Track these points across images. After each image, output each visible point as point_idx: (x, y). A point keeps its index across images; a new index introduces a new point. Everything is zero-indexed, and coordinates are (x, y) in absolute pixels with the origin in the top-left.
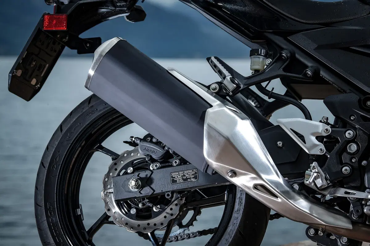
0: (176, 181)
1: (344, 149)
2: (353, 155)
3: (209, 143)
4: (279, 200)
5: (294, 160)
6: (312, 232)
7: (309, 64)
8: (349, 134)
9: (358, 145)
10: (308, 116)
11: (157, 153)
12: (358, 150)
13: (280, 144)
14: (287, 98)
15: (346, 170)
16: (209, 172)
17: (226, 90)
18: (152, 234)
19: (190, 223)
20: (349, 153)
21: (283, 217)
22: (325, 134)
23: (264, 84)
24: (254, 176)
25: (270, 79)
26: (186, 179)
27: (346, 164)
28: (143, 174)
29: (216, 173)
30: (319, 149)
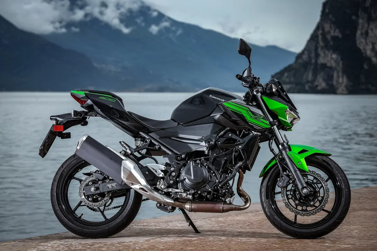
0: (109, 188)
1: (170, 175)
2: (173, 177)
3: (123, 173)
4: (148, 193)
5: (152, 179)
6: (158, 205)
7: (157, 144)
8: (172, 169)
9: (175, 173)
10: (157, 163)
11: (101, 177)
12: (175, 175)
13: (147, 173)
14: (146, 155)
15: (171, 182)
16: (123, 184)
17: (127, 153)
18: (99, 208)
19: (109, 205)
20: (173, 176)
21: (149, 199)
22: (164, 169)
23: (140, 151)
24: (140, 185)
25: (142, 150)
26: (113, 187)
27: (172, 180)
28: (96, 185)
29: (125, 184)
30: (161, 175)
